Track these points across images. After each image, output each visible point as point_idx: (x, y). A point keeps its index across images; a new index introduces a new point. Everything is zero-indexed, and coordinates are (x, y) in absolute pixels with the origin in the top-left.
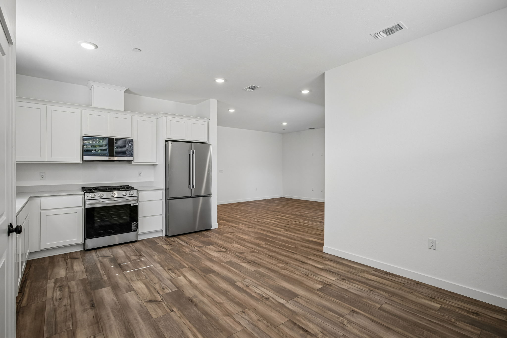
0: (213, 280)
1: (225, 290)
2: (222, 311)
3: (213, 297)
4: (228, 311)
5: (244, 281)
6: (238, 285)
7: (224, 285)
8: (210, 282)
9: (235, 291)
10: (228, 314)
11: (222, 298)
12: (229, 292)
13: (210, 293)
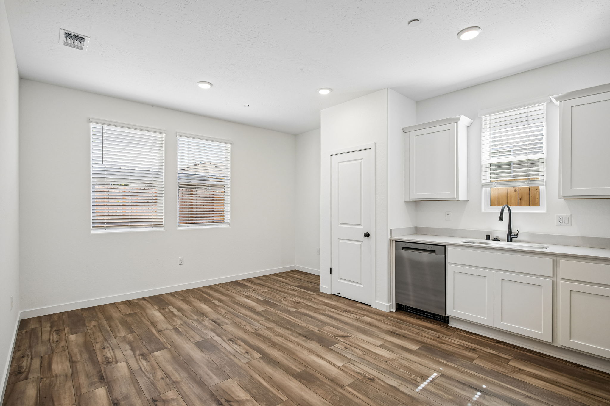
0: (292, 361)
1: (274, 348)
2: (275, 330)
3: (286, 340)
4: (270, 331)
5: (249, 359)
6: (258, 353)
7: (276, 354)
8: (296, 358)
9: (262, 347)
10: (270, 329)
11: (276, 340)
12: (270, 346)
13: (291, 345)
